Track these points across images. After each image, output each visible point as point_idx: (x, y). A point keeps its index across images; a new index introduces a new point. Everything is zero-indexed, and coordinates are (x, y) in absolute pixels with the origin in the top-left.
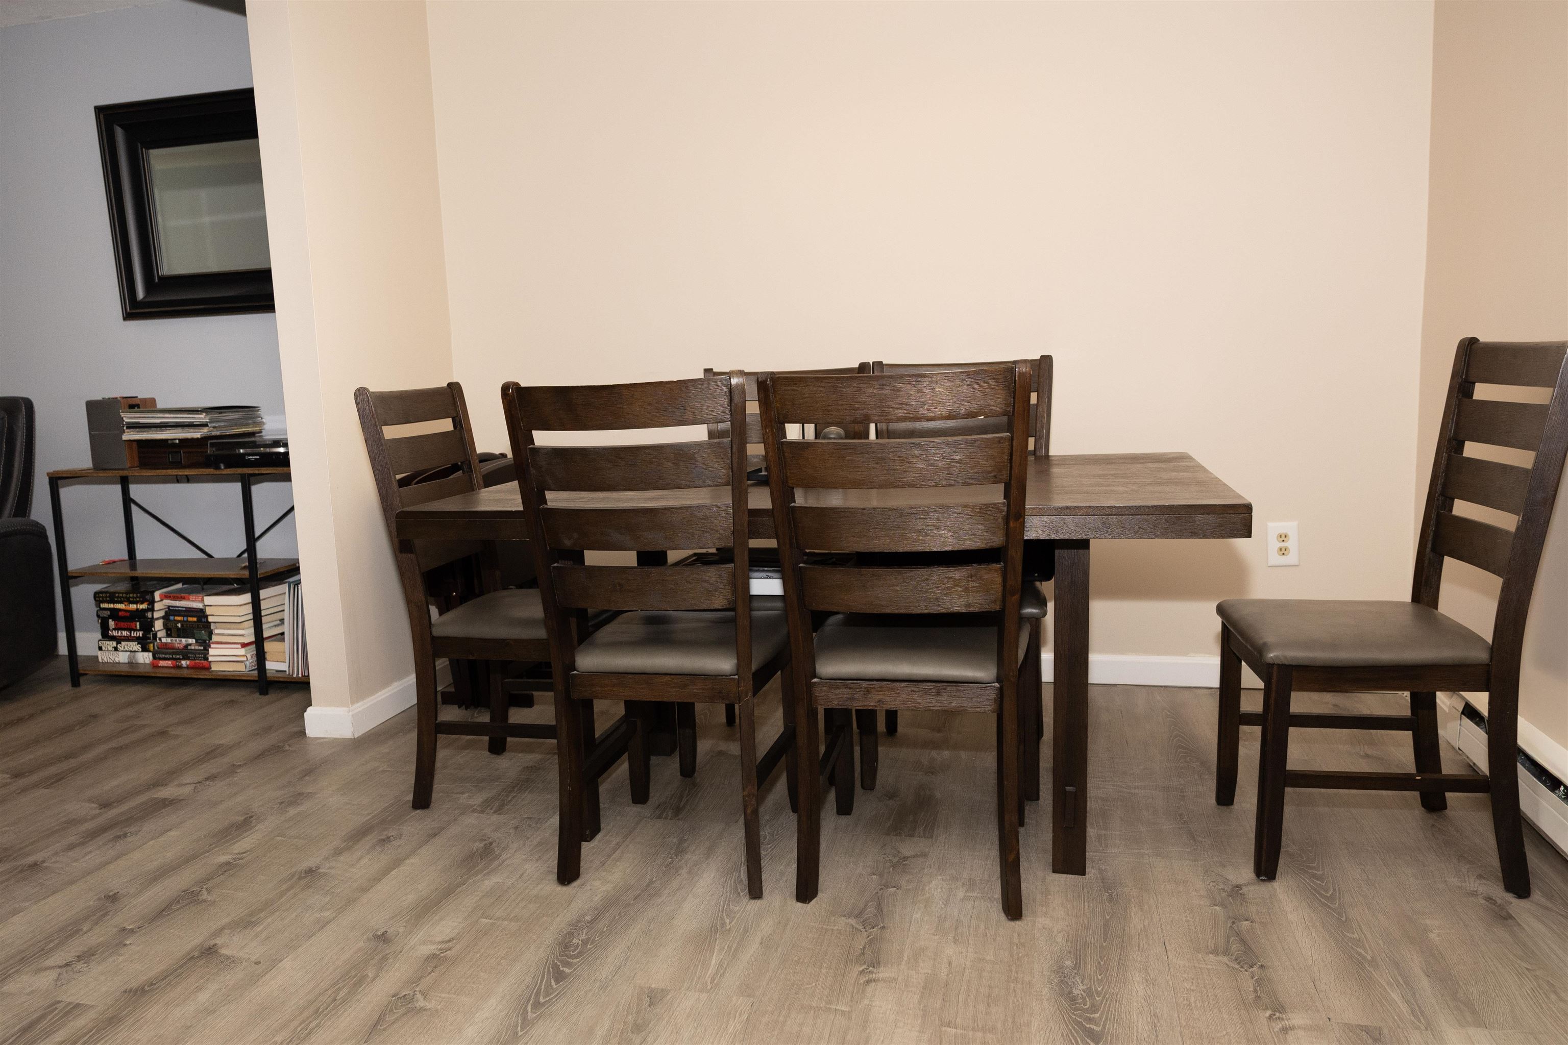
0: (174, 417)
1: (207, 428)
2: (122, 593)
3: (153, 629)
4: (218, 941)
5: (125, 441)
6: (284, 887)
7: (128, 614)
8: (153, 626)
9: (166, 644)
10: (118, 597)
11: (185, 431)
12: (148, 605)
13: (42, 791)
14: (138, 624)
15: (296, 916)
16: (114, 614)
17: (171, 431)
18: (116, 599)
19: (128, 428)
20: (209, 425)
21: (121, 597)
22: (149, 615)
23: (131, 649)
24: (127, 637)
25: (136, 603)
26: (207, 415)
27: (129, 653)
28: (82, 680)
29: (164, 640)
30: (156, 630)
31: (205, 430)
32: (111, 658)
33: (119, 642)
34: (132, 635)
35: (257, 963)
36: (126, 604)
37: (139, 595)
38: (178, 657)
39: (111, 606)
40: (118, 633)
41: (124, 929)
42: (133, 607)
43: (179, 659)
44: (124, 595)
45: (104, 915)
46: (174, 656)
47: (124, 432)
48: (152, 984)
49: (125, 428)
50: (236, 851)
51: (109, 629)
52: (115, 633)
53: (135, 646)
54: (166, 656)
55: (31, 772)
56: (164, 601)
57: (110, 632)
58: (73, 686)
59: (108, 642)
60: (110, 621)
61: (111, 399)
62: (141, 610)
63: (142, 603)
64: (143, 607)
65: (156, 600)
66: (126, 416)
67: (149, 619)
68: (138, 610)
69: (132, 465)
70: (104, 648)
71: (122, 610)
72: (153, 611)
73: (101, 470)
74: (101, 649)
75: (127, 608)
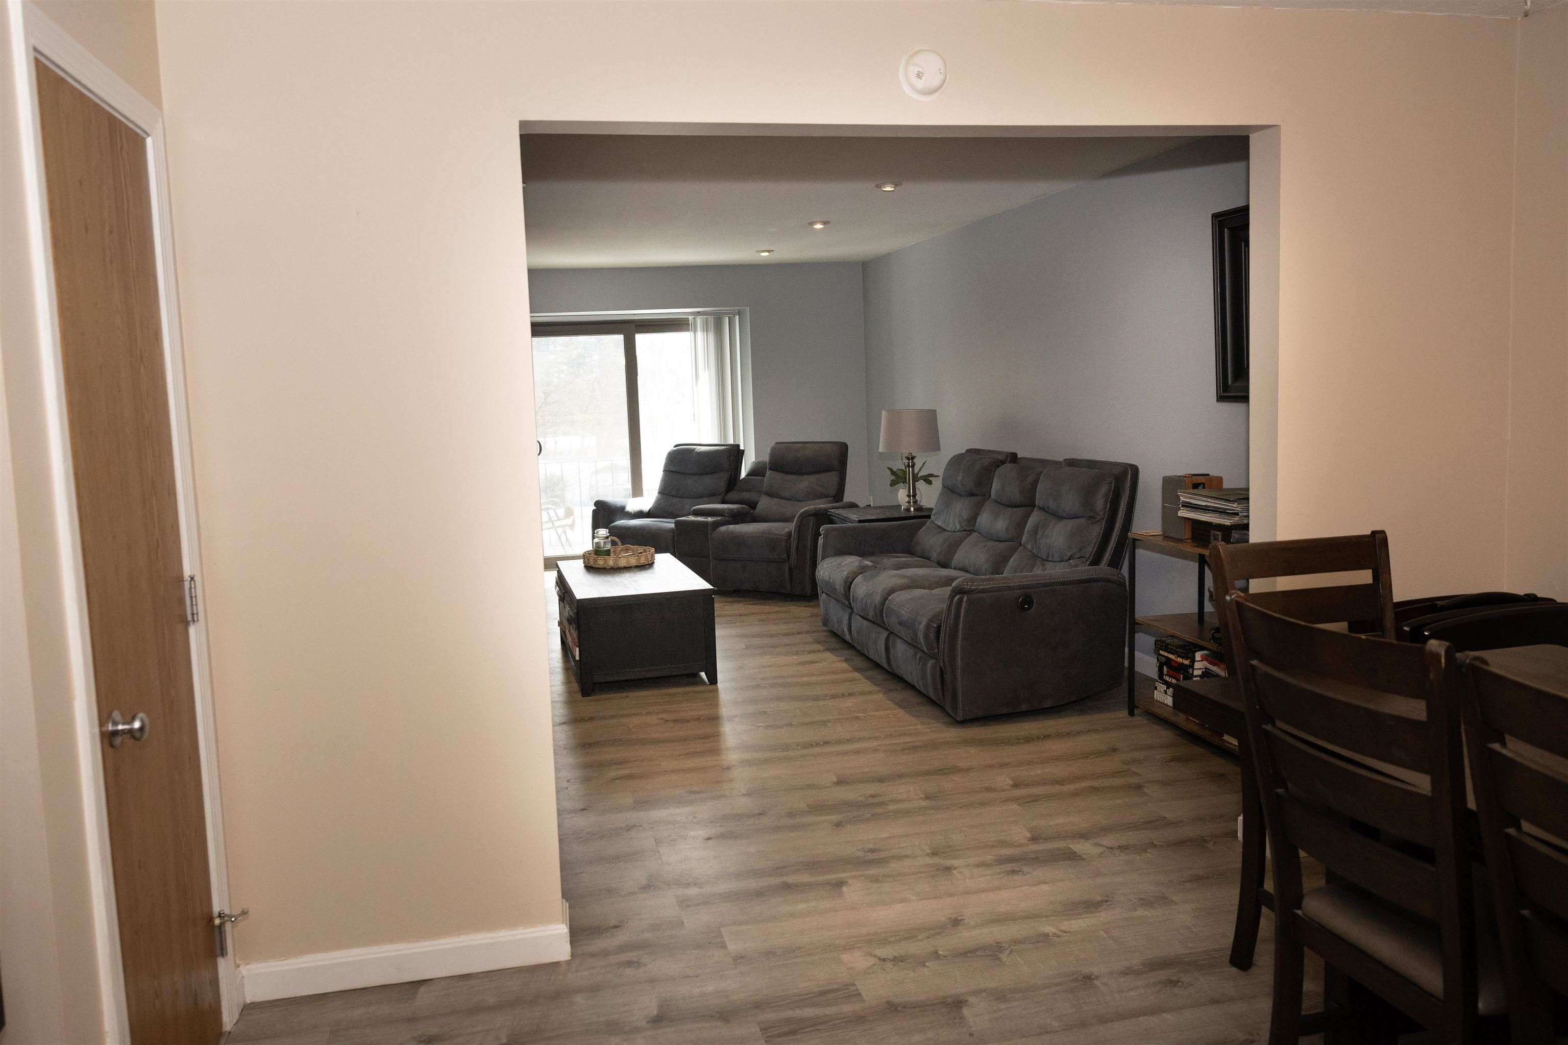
0: (1214, 503)
1: (1238, 517)
2: (1174, 646)
4: (971, 1000)
5: (1179, 517)
6: (1057, 980)
7: (1177, 665)
10: (1170, 649)
11: (1221, 517)
12: (1190, 662)
13: (1015, 807)
14: (1182, 676)
15: (1035, 1013)
16: (1168, 662)
17: (1211, 515)
18: (1169, 650)
19: (1183, 506)
20: (1240, 514)
21: (1172, 649)
22: (1191, 671)
24: (1174, 684)
25: (1182, 657)
26: (1239, 504)
28: (1135, 712)
31: (1236, 519)
32: (1162, 698)
33: (1168, 688)
35: (971, 1035)
36: (1176, 656)
37: (1184, 651)
39: (1166, 654)
40: (1169, 679)
41: (936, 952)
42: (1180, 660)
44: (1175, 648)
45: (939, 934)
47: (1180, 511)
48: (905, 1007)
49: (1180, 507)
50: (1063, 928)
51: (1163, 675)
52: (1167, 678)
55: (1027, 785)
56: (1204, 662)
57: (1164, 677)
58: (1129, 714)
59: (1161, 685)
60: (1165, 666)
61: (1180, 476)
62: (1186, 665)
63: (1186, 660)
64: (1187, 662)
65: (1196, 659)
66: (1182, 496)
67: (1190, 674)
68: (1183, 663)
69: (1186, 537)
70: (1158, 688)
71: (1173, 660)
72: (1193, 669)
73: (1166, 537)
74: (1156, 688)
75: (1176, 659)
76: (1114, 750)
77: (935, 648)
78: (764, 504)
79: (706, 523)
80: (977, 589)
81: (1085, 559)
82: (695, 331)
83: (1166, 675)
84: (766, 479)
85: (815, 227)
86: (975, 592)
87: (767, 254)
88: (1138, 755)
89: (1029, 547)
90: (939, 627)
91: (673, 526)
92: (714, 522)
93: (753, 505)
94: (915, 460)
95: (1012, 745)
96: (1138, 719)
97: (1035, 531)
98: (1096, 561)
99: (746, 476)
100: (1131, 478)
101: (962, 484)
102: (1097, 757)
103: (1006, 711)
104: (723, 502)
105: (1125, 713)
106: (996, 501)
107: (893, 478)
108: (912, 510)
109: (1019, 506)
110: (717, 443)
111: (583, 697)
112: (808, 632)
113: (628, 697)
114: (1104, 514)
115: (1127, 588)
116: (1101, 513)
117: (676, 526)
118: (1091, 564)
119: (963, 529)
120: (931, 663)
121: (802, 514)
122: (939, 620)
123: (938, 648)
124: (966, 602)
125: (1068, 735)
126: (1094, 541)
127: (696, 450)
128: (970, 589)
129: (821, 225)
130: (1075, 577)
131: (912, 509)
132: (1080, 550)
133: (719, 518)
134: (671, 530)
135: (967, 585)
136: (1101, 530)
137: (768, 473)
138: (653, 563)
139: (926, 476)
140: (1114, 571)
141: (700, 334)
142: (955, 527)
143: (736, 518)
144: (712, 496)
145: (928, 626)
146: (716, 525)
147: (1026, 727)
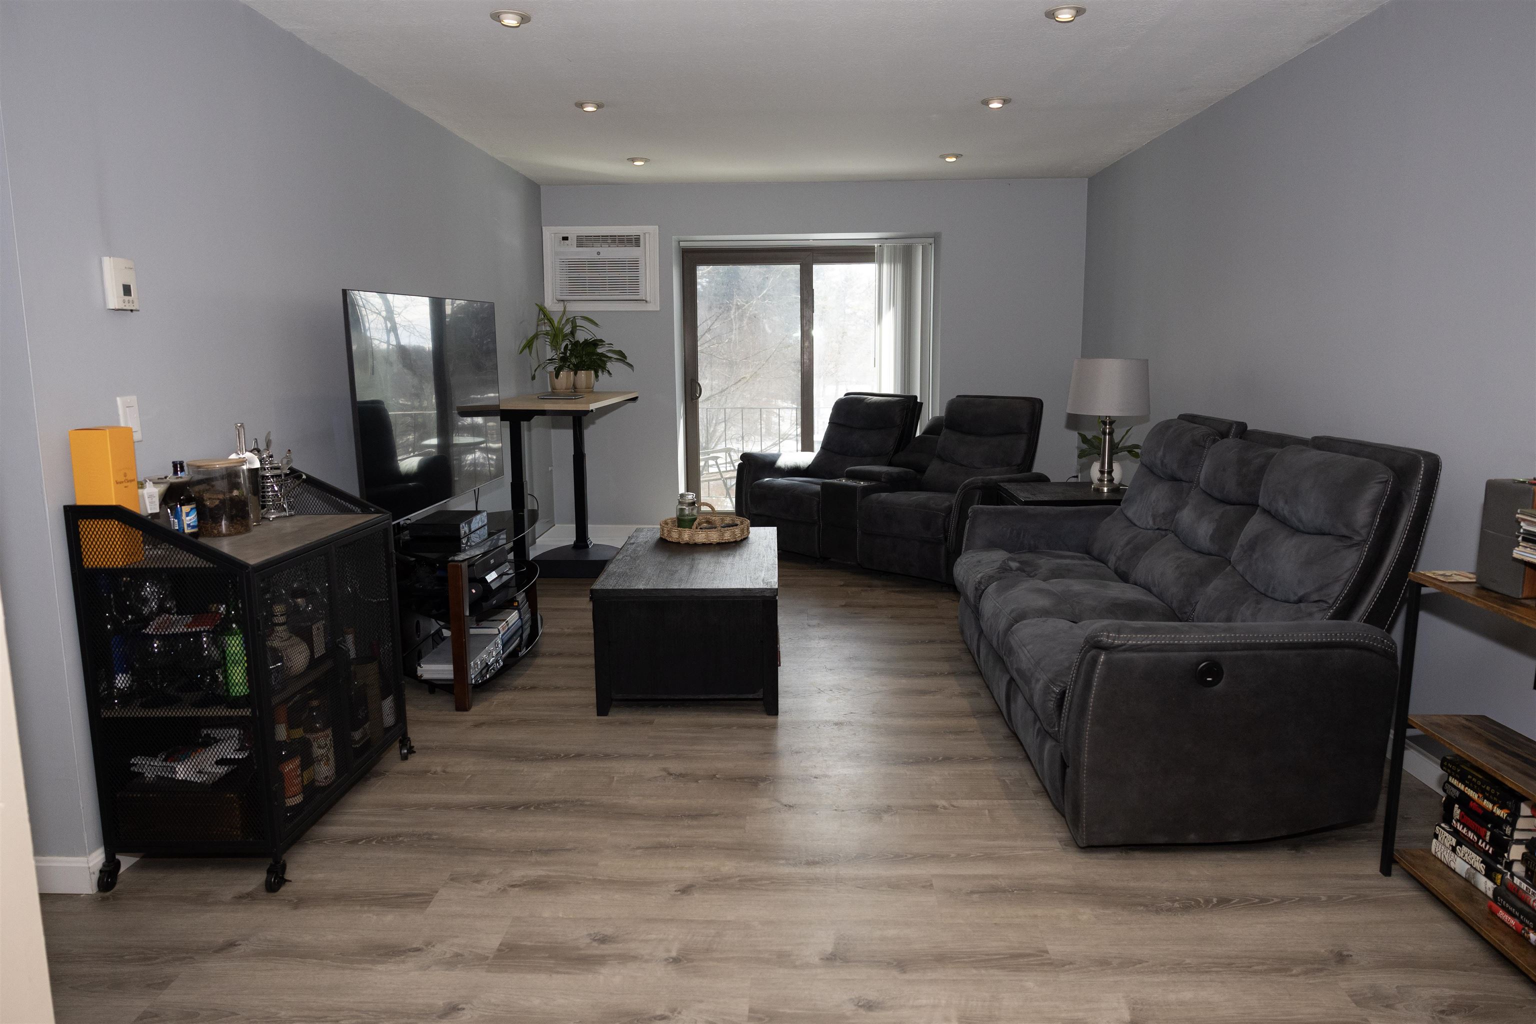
2: (1479, 779)
3: (1506, 855)
7: (1481, 812)
8: (1508, 852)
9: (1519, 888)
10: (1470, 780)
12: (1508, 815)
14: (1489, 833)
16: (1464, 800)
18: (1468, 781)
19: (1524, 539)
21: (1476, 783)
22: (1508, 830)
23: (1472, 862)
24: (1472, 840)
25: (1493, 802)
27: (1469, 867)
28: (1394, 867)
29: (1517, 881)
30: (1511, 858)
32: (1446, 856)
33: (1459, 843)
34: (1480, 844)
36: (1481, 796)
37: (1500, 794)
38: (1527, 922)
39: (1461, 787)
40: (1463, 829)
42: (1487, 805)
43: (1528, 926)
44: (1479, 783)
46: (1522, 917)
47: (1518, 545)
49: (1520, 539)
51: (1452, 817)
52: (1459, 827)
53: (1476, 861)
54: (1510, 908)
57: (1453, 822)
58: (1382, 870)
59: (1447, 835)
60: (1457, 806)
61: (1524, 482)
62: (1499, 817)
63: (1501, 808)
64: (1501, 813)
65: (1522, 813)
66: (1524, 520)
67: (1506, 835)
68: (1494, 813)
69: (1524, 596)
70: (1440, 838)
71: (1474, 801)
72: (1514, 829)
73: (1482, 588)
74: (1436, 836)
75: (1480, 801)
76: (1341, 958)
77: (1054, 725)
78: (934, 468)
79: (854, 489)
80: (1125, 644)
81: (1325, 605)
82: (881, 263)
83: (1457, 821)
84: (941, 438)
85: (991, 106)
86: (1121, 648)
87: (954, 159)
88: (1388, 981)
89: (1240, 568)
90: (1063, 694)
91: (818, 488)
92: (864, 487)
93: (921, 470)
94: (1113, 426)
95: (1158, 911)
96: (1397, 884)
97: (1252, 546)
98: (1344, 612)
99: (924, 433)
100: (1423, 475)
101: (1162, 462)
102: (1306, 973)
103: (1161, 839)
104: (890, 464)
105: (1373, 866)
106: (1205, 492)
107: (1085, 446)
108: (1106, 491)
109: (1234, 504)
110: (892, 392)
111: (598, 715)
112: (943, 642)
113: (651, 723)
114: (1369, 533)
115: (1399, 663)
116: (1364, 532)
117: (822, 488)
118: (1333, 617)
119: (1156, 527)
120: (1049, 744)
121: (965, 486)
122: (1064, 683)
123: (1059, 727)
124: (1102, 665)
125: (1262, 903)
126: (1346, 576)
127: (865, 401)
128: (1113, 643)
129: (998, 103)
130: (1303, 637)
131: (1105, 489)
132: (1320, 589)
133: (873, 483)
134: (815, 494)
135: (1108, 637)
136: (1360, 558)
137: (944, 431)
138: (746, 538)
139: (1129, 447)
140: (1376, 632)
141: (885, 267)
142: (1148, 523)
143: (895, 484)
144: (876, 457)
145: (1047, 690)
146: (866, 491)
147: (1193, 872)
